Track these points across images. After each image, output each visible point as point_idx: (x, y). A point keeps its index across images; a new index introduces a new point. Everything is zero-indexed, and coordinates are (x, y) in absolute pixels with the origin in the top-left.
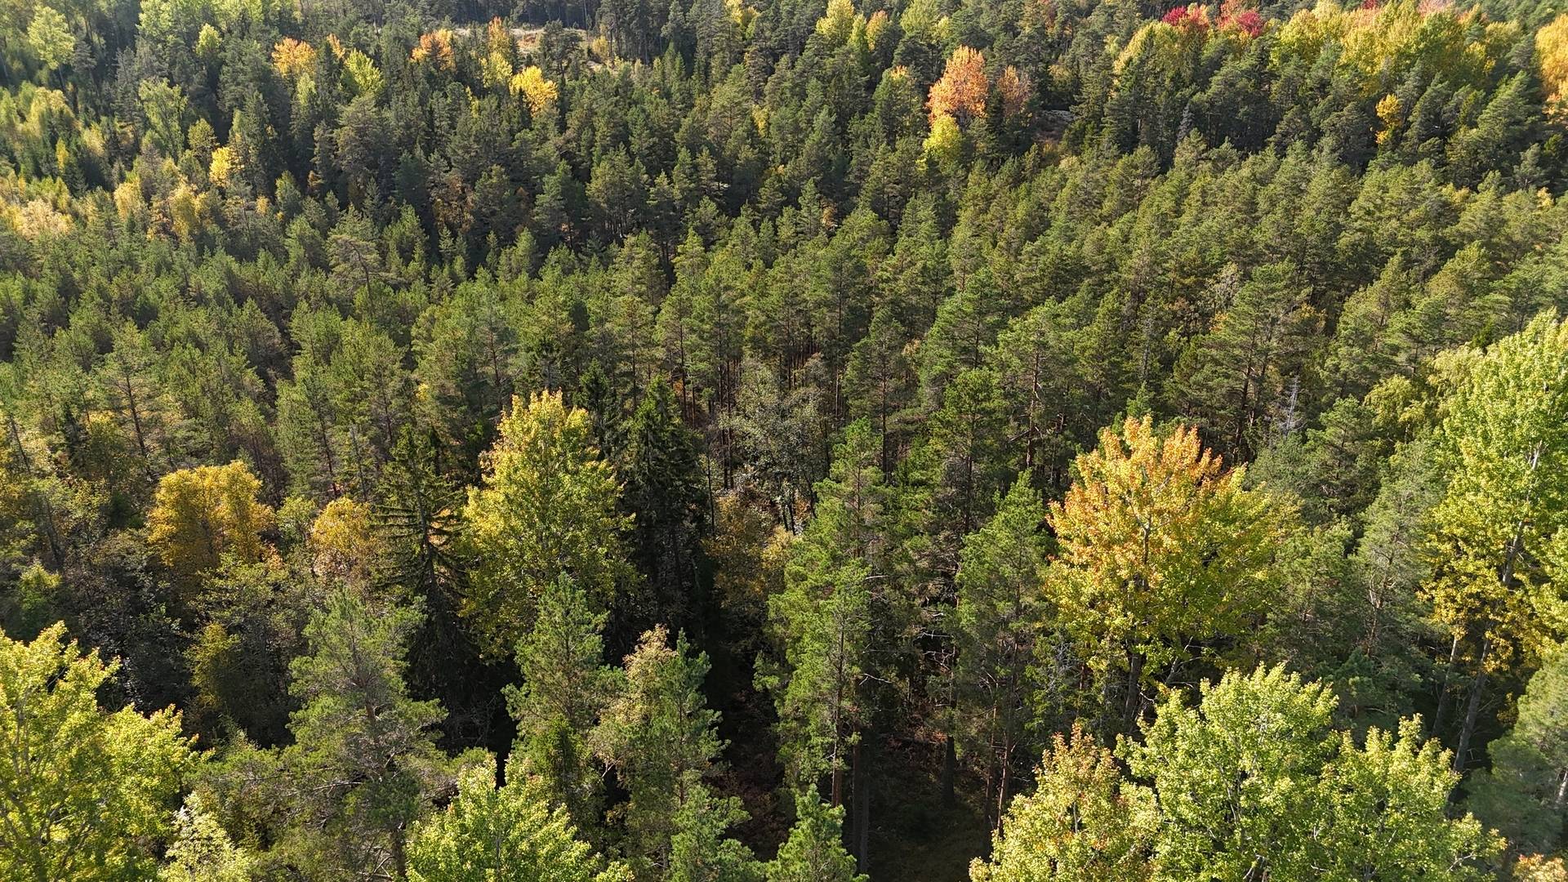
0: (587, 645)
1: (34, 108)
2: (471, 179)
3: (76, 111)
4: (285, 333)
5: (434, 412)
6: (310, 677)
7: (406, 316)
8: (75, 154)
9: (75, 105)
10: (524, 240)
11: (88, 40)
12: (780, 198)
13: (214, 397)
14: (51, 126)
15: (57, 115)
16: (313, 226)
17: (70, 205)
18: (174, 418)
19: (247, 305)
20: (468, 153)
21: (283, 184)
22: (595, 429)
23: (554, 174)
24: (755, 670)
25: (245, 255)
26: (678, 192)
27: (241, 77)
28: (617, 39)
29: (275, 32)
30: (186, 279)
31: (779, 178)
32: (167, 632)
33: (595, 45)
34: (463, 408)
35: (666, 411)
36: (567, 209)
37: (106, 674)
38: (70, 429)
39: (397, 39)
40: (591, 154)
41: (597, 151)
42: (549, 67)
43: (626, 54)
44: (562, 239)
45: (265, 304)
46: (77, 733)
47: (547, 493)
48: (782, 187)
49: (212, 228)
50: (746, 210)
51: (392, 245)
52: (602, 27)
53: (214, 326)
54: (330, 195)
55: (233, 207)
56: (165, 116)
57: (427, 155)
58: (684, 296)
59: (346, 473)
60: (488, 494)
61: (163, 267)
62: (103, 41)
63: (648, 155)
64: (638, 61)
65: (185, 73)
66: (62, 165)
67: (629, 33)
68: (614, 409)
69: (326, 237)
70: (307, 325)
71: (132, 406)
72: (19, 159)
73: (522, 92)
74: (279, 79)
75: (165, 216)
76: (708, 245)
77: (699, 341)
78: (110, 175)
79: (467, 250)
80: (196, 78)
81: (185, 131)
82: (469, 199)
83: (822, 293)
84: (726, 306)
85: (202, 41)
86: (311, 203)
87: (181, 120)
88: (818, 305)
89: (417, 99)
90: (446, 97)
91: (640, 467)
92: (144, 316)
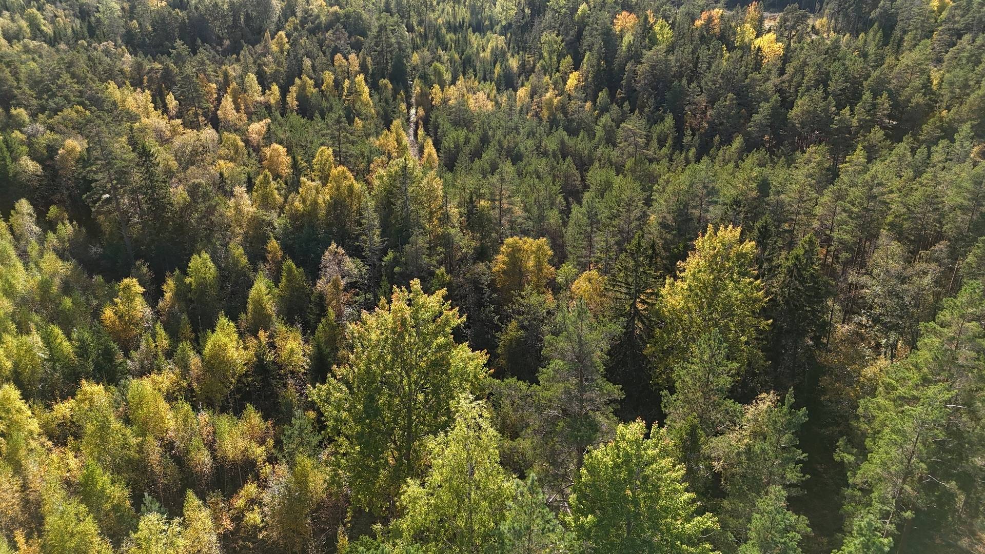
0: (722, 381)
1: (490, 45)
2: (712, 102)
3: (509, 48)
4: (583, 180)
5: (656, 232)
6: (554, 348)
7: (652, 179)
8: (504, 70)
9: (509, 45)
10: (738, 142)
11: (523, 11)
12: (938, 133)
13: (540, 205)
14: (496, 55)
15: (500, 49)
16: (613, 120)
17: (495, 97)
18: (518, 211)
19: (567, 160)
20: (715, 84)
21: (603, 95)
22: (757, 259)
23: (768, 102)
24: (838, 447)
25: (573, 132)
26: (856, 121)
27: (595, 32)
28: (836, 20)
29: (618, 8)
30: (540, 142)
31: (941, 119)
32: (491, 321)
33: (818, 23)
34: (674, 232)
35: (811, 258)
36: (771, 126)
37: (459, 321)
38: (470, 206)
39: (688, 14)
40: (797, 91)
41: (802, 89)
42: (782, 35)
43: (839, 31)
44: (763, 145)
45: (577, 161)
46: (440, 348)
47: (716, 290)
48: (942, 125)
49: (560, 116)
50: (907, 139)
51: (655, 136)
52: (827, 11)
53: (548, 169)
54: (627, 103)
55: (574, 105)
56: (551, 53)
57: (689, 84)
58: (844, 187)
59: (598, 258)
60: (679, 283)
61: (531, 134)
62: (530, 12)
63: (839, 95)
64: (848, 35)
65: (566, 30)
66: (496, 76)
67: (846, 15)
68: (774, 249)
69: (618, 127)
70: (596, 175)
71: (501, 200)
72: (478, 71)
73: (759, 49)
74: (614, 34)
75: (538, 107)
76: (870, 160)
77: (848, 219)
78: (517, 83)
79: (699, 145)
80: (572, 33)
81: (559, 62)
82: (708, 114)
83: (959, 200)
84: (876, 197)
85: (579, 12)
86: (615, 107)
87: (558, 56)
88: (953, 209)
89: (690, 50)
90: (709, 49)
91: (782, 291)
92: (516, 158)
